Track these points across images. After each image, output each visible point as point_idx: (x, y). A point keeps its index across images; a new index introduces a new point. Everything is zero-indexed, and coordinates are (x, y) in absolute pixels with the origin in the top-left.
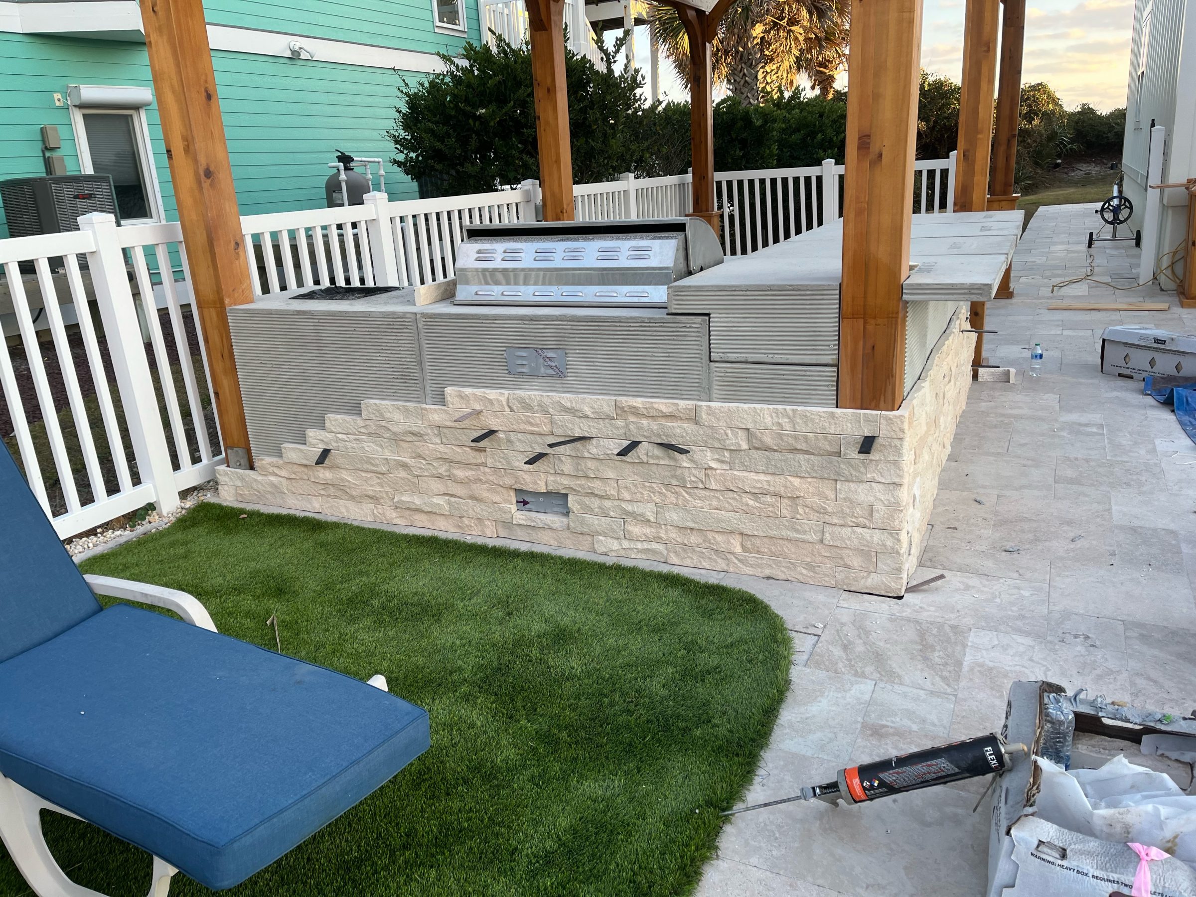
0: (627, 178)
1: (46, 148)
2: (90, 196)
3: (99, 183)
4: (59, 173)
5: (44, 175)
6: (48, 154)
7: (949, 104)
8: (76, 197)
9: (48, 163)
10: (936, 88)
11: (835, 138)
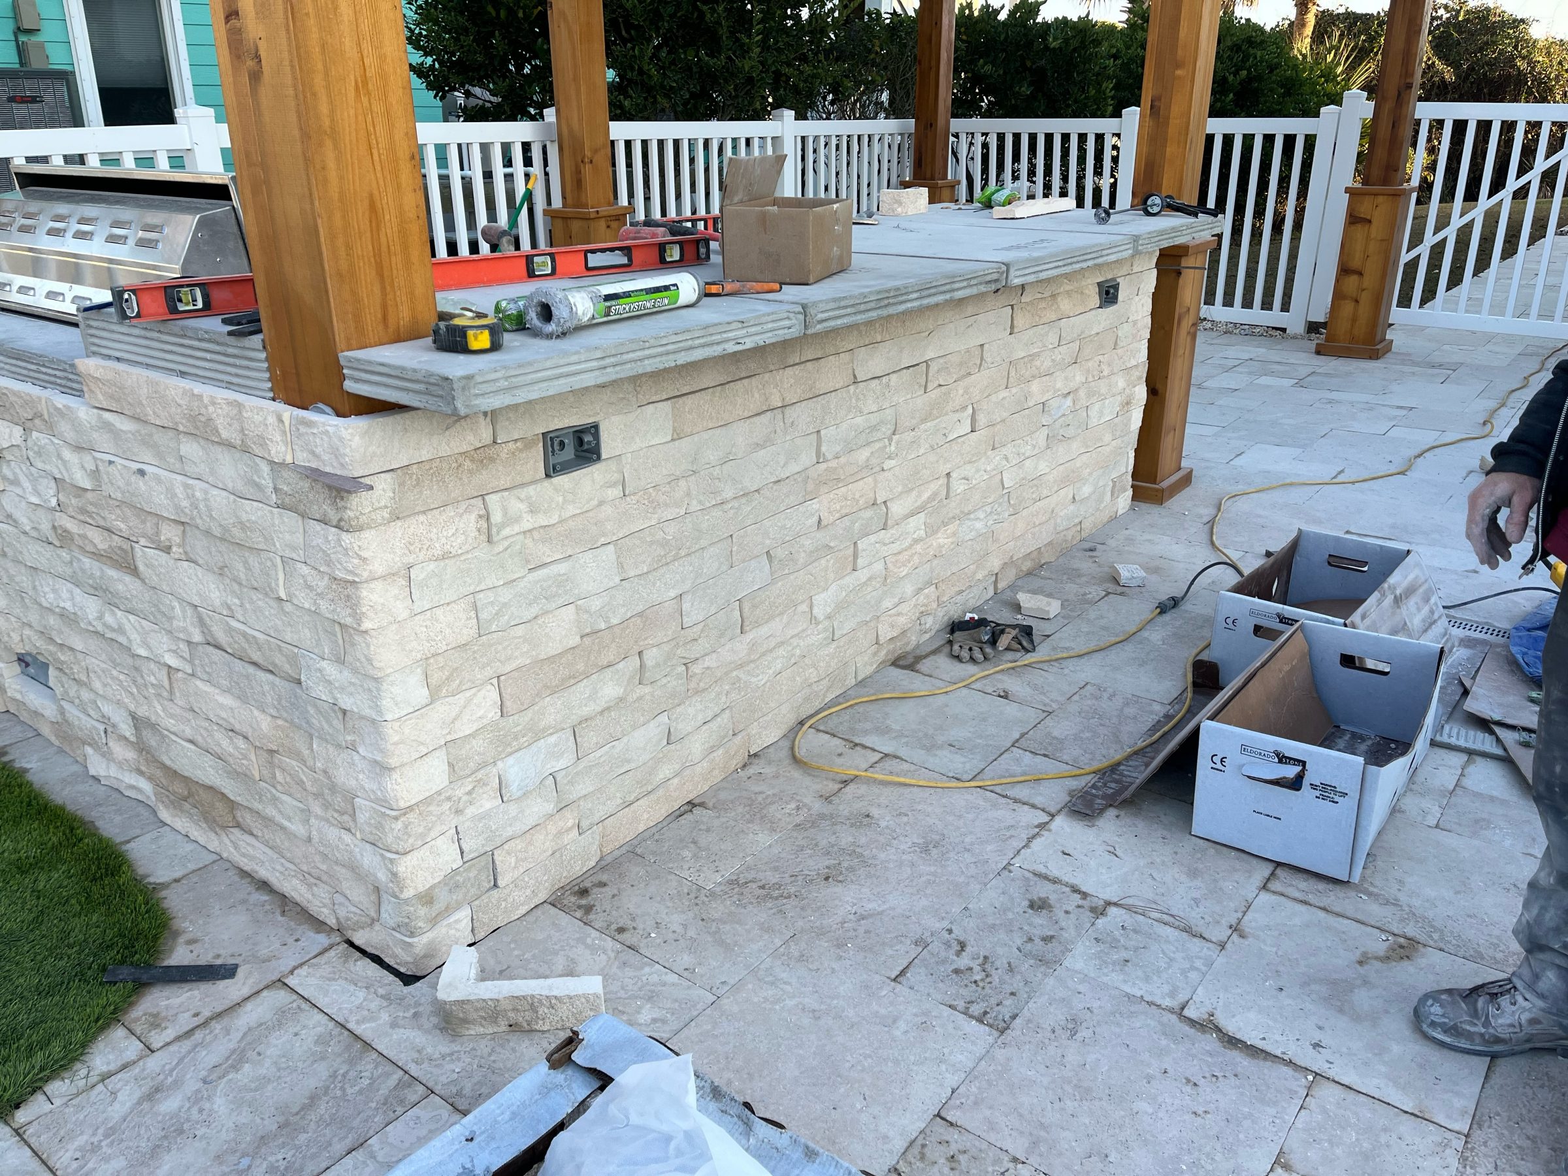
0: (781, 118)
1: (19, 28)
2: (33, 100)
3: (49, 81)
4: (36, 64)
5: (17, 66)
6: (23, 38)
7: (1494, 43)
8: (12, 99)
9: (21, 51)
10: (1478, 17)
11: (1231, 78)
